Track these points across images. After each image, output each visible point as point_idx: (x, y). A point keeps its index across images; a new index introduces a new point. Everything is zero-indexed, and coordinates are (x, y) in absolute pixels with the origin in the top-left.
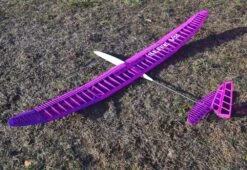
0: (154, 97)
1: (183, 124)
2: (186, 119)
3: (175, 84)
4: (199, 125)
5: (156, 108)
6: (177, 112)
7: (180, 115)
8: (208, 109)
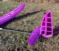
0: (4, 37)
1: (26, 48)
2: (27, 44)
3: (17, 29)
4: (36, 46)
5: (5, 43)
6: (20, 41)
7: (23, 43)
8: (39, 35)
